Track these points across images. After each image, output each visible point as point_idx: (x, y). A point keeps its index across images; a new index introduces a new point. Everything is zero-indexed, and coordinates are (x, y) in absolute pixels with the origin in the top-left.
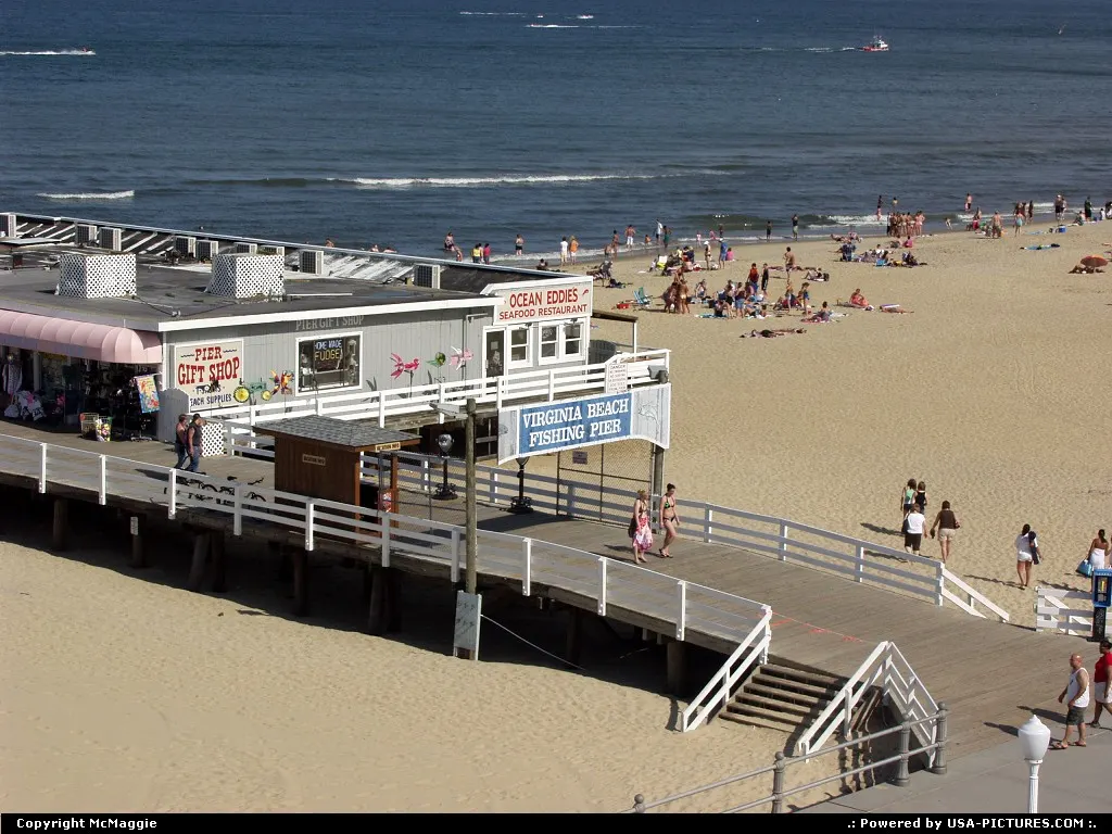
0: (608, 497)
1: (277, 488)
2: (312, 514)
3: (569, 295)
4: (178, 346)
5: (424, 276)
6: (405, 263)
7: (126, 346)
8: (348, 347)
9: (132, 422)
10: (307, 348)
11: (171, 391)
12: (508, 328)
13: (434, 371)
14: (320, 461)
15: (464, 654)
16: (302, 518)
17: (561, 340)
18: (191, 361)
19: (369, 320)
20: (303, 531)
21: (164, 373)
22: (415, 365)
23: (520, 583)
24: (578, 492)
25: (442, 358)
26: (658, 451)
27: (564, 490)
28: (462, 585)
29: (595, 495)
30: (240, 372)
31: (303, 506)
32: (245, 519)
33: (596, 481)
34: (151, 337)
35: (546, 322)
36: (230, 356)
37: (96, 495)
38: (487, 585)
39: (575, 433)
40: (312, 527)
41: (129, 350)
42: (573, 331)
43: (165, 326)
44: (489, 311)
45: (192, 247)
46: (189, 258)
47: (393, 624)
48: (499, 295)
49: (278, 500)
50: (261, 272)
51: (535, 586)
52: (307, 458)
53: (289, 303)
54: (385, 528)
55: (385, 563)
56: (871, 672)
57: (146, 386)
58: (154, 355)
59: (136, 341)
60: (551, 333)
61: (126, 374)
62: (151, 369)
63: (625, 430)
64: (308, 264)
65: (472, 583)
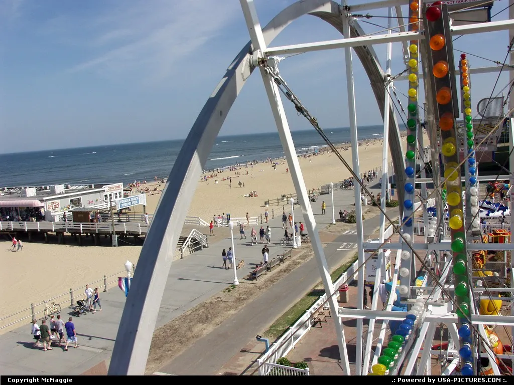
0: (136, 216)
1: (74, 222)
2: (81, 226)
3: (119, 187)
4: (47, 202)
5: (90, 187)
6: (86, 186)
7: (38, 203)
8: (79, 200)
9: (40, 218)
10: (71, 201)
11: (47, 211)
12: (108, 194)
13: (96, 203)
14: (82, 215)
15: (115, 246)
16: (80, 227)
17: (118, 195)
18: (50, 205)
19: (82, 194)
20: (80, 229)
21: (45, 207)
22: (92, 201)
23: (124, 231)
24: (130, 216)
25: (97, 200)
26: (144, 206)
27: (127, 216)
28: (113, 234)
29: (133, 216)
30: (59, 206)
31: (79, 224)
32: (68, 229)
33: (133, 214)
34: (42, 201)
35: (115, 192)
36: (57, 203)
37: (37, 230)
38: (117, 233)
39: (129, 204)
40: (82, 228)
41: (38, 204)
42: (120, 193)
43: (44, 199)
44: (104, 191)
45: (43, 188)
46: (43, 190)
47: (100, 243)
48: (106, 188)
49: (74, 224)
50: (60, 188)
51: (127, 231)
52: (79, 215)
53: (66, 193)
54: (96, 226)
55: (97, 232)
56: (192, 235)
57: (42, 210)
58: (43, 204)
59: (39, 202)
60: (116, 194)
61: (38, 209)
62: (43, 207)
63: (138, 203)
64: (67, 187)
65: (115, 233)
